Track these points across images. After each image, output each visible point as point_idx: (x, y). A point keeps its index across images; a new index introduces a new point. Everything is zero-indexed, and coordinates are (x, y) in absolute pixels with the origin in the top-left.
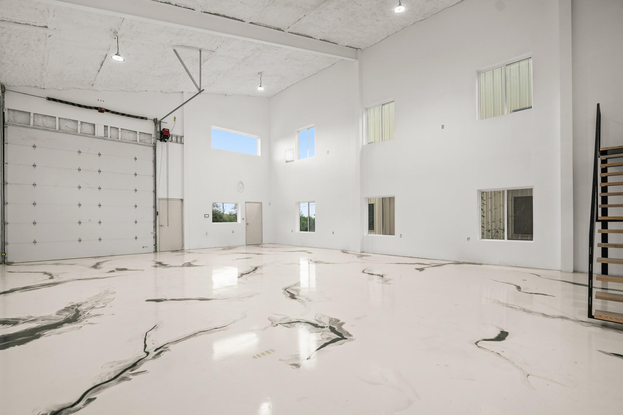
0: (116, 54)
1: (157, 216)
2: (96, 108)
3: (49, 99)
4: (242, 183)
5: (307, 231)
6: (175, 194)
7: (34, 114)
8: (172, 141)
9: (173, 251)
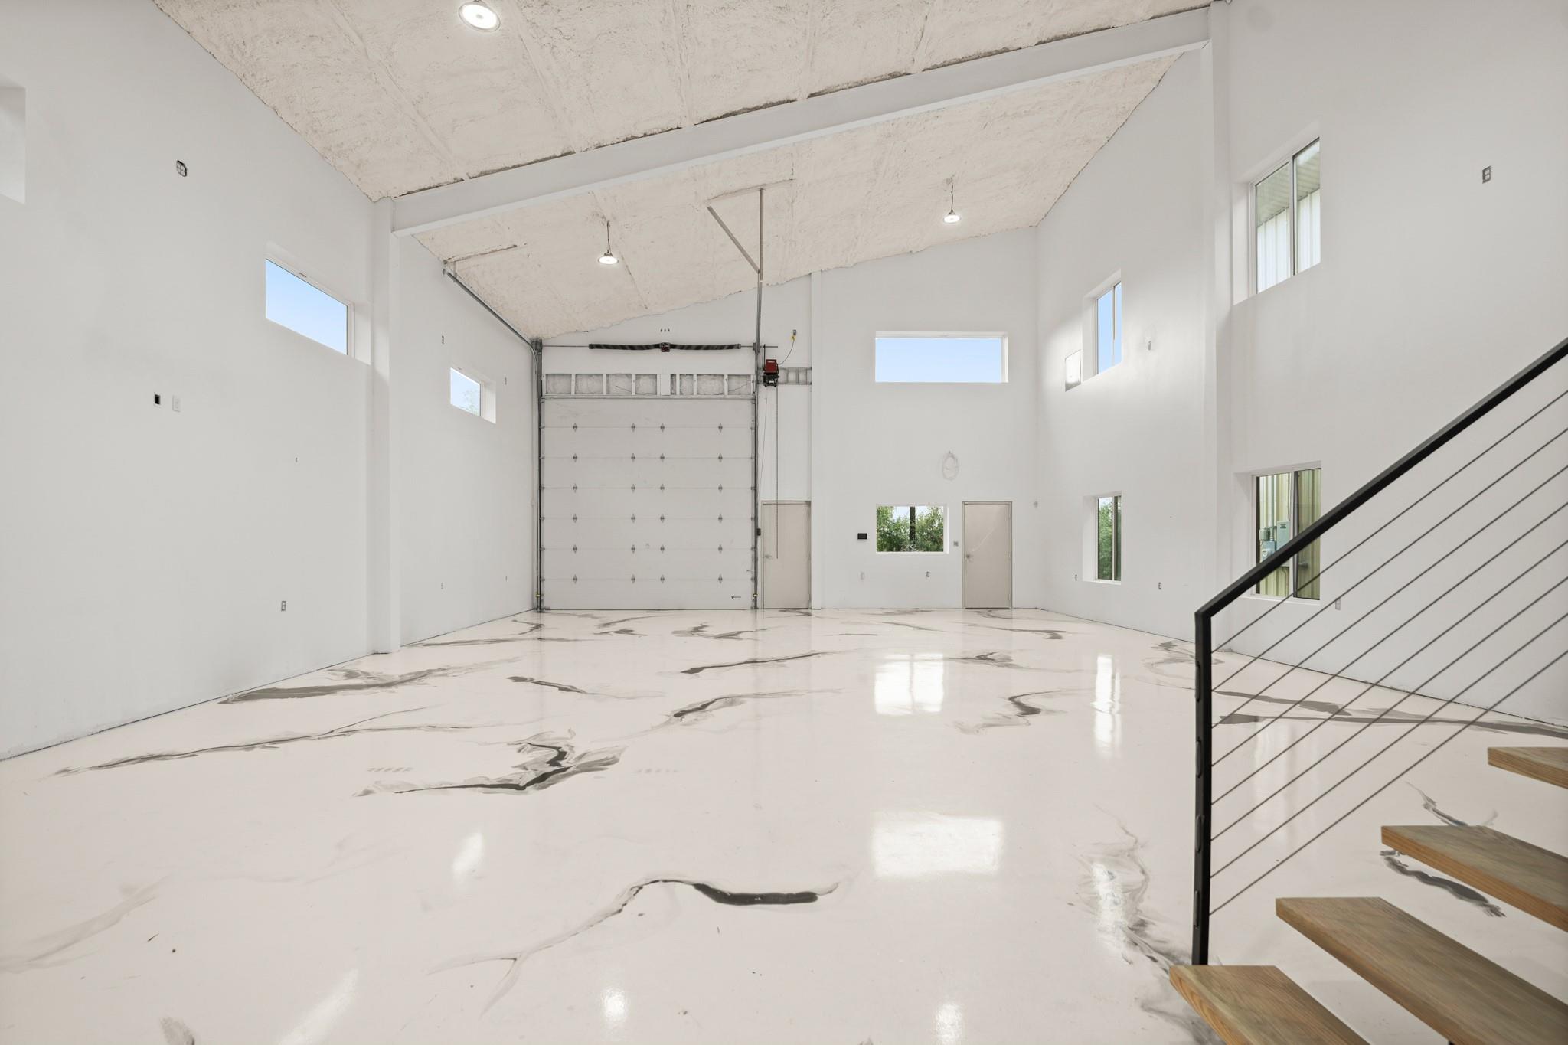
0: (605, 255)
1: (759, 537)
2: (656, 346)
3: (592, 347)
4: (953, 456)
5: (1111, 579)
6: (793, 492)
7: (577, 375)
8: (787, 382)
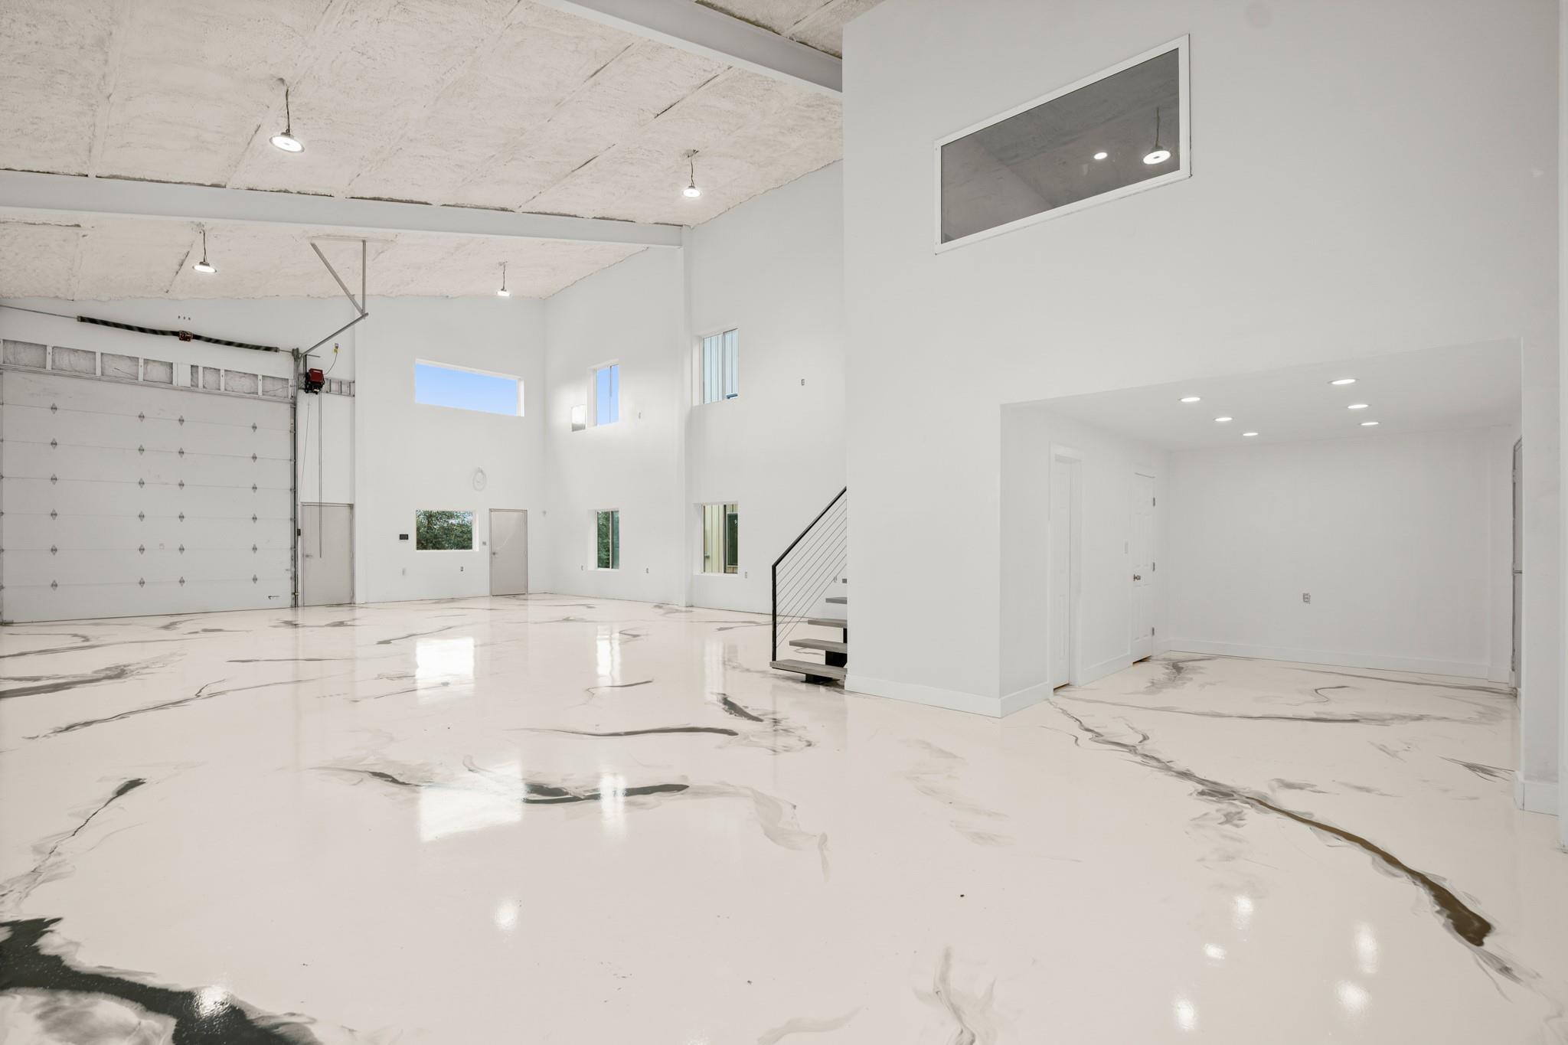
0: (201, 264)
1: (299, 538)
2: (176, 333)
3: (83, 319)
4: (482, 472)
5: (609, 567)
6: (336, 494)
7: (53, 348)
8: (329, 391)
9: (332, 605)
